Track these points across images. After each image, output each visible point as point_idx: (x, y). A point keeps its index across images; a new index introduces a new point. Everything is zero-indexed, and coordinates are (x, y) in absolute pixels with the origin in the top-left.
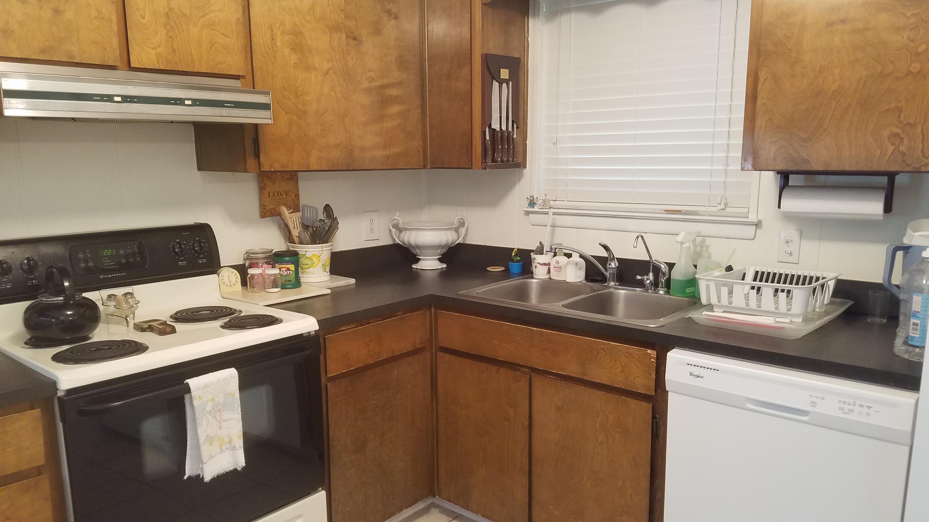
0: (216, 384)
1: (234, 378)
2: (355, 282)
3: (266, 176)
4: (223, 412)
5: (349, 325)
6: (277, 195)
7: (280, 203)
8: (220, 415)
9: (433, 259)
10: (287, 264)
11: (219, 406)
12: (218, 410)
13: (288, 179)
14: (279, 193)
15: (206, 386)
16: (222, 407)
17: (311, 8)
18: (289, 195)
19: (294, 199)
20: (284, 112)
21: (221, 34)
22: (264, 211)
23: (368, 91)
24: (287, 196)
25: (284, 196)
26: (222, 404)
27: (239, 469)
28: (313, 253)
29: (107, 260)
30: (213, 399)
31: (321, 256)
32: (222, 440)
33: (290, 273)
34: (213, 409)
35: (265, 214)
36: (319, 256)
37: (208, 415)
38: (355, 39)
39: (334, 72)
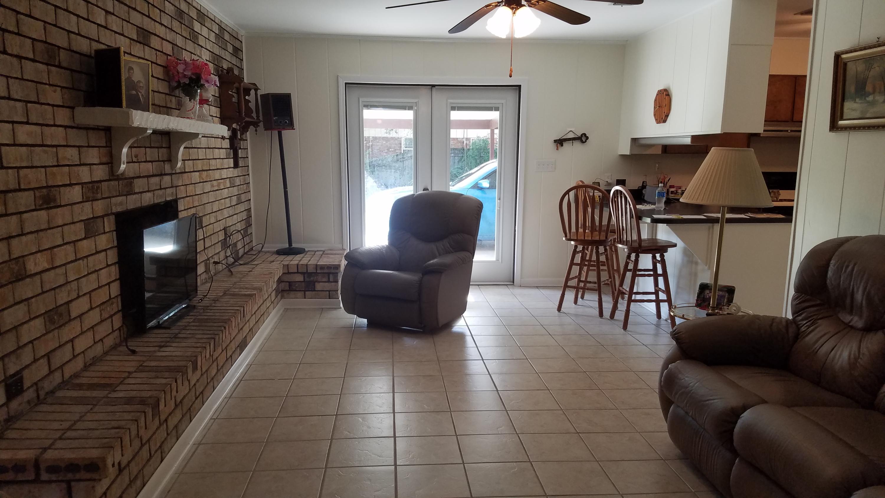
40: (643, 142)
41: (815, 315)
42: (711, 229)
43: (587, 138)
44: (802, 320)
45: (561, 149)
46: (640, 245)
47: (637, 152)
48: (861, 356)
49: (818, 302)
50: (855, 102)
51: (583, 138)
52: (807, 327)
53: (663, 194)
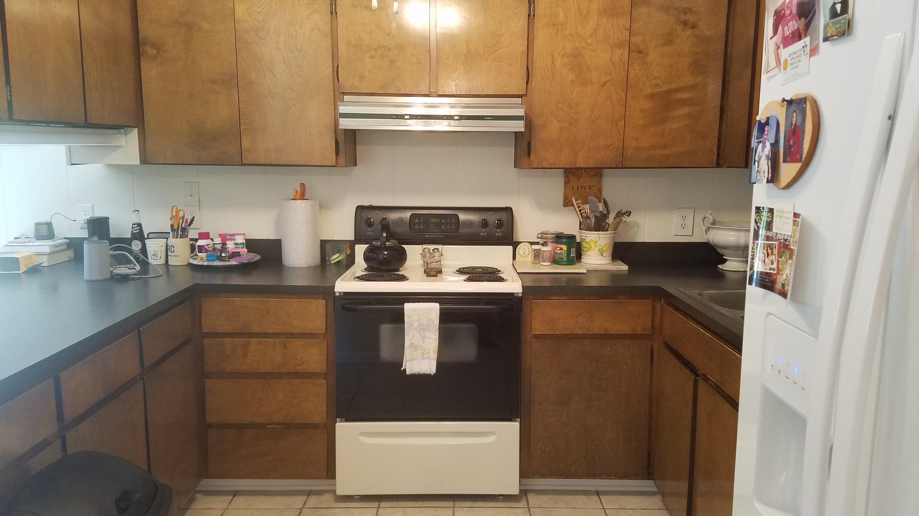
0: (422, 311)
1: (436, 310)
2: (627, 269)
3: (571, 173)
4: (426, 331)
5: (561, 297)
6: (581, 189)
7: (584, 195)
8: (424, 333)
9: (737, 261)
10: (561, 245)
11: (423, 326)
12: (422, 329)
13: (594, 175)
14: (583, 187)
15: (415, 310)
16: (425, 328)
17: (593, 33)
18: (592, 189)
19: (597, 193)
20: (556, 121)
21: (507, 64)
22: (566, 201)
23: (652, 96)
24: (590, 190)
25: (588, 190)
26: (425, 326)
27: (432, 374)
28: (591, 238)
29: (432, 225)
30: (419, 320)
31: (598, 242)
32: (425, 351)
33: (562, 252)
34: (419, 327)
35: (567, 203)
36: (596, 242)
37: (414, 330)
38: (640, 52)
39: (612, 84)
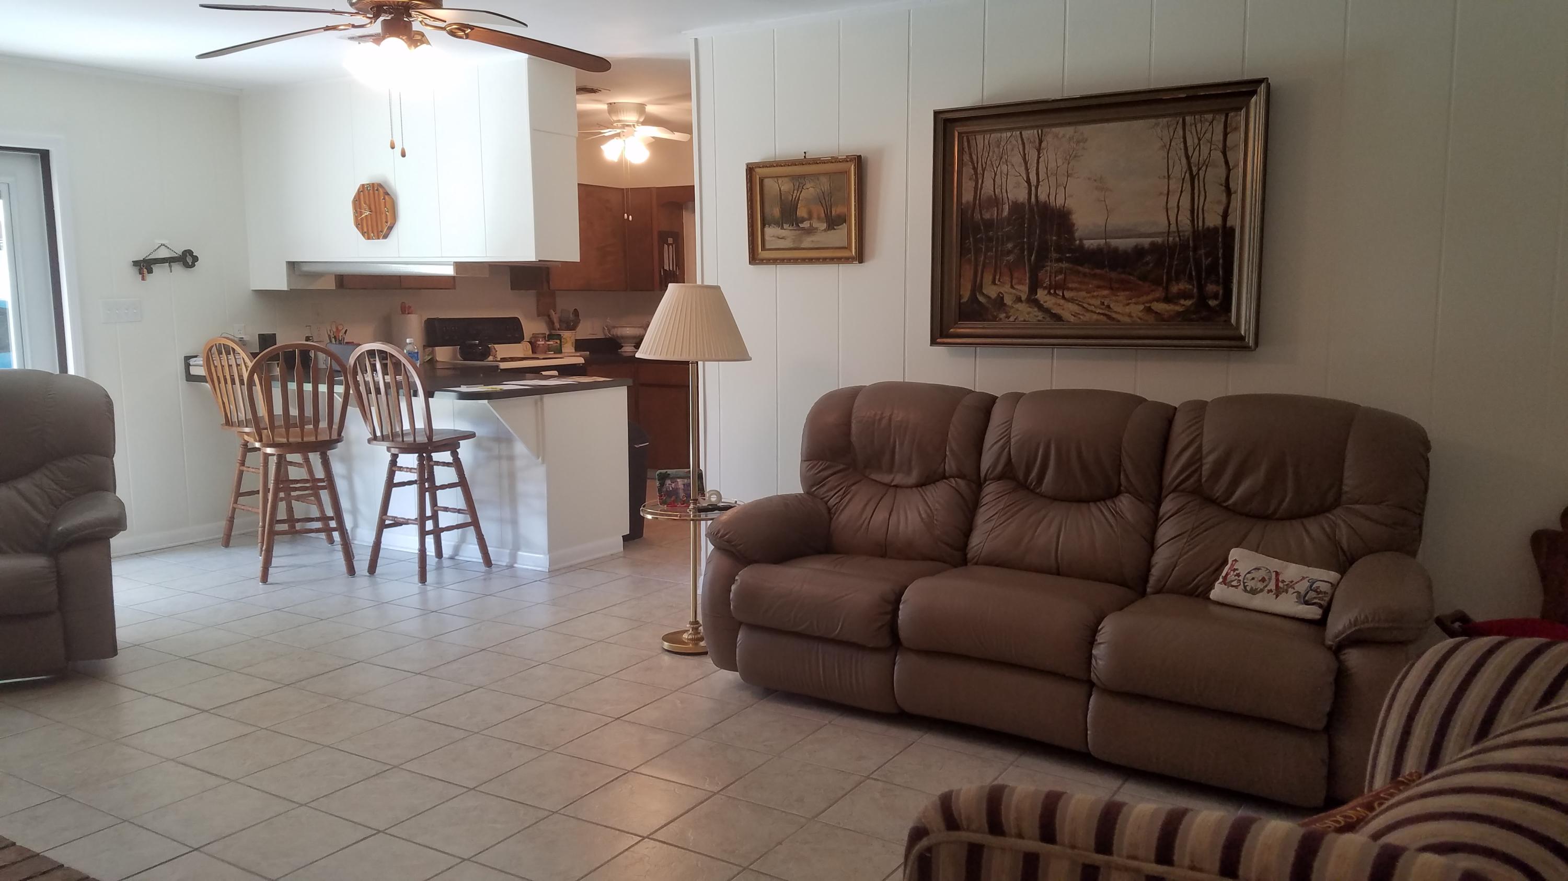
6: (546, 303)
7: (547, 308)
9: (630, 346)
18: (552, 304)
19: (554, 306)
22: (540, 312)
25: (549, 304)
28: (567, 336)
36: (570, 338)
40: (305, 268)
41: (844, 482)
42: (539, 403)
43: (195, 259)
44: (828, 491)
45: (149, 277)
46: (430, 438)
47: (301, 285)
48: (935, 513)
49: (842, 467)
50: (782, 228)
51: (187, 259)
52: (840, 498)
53: (416, 355)
